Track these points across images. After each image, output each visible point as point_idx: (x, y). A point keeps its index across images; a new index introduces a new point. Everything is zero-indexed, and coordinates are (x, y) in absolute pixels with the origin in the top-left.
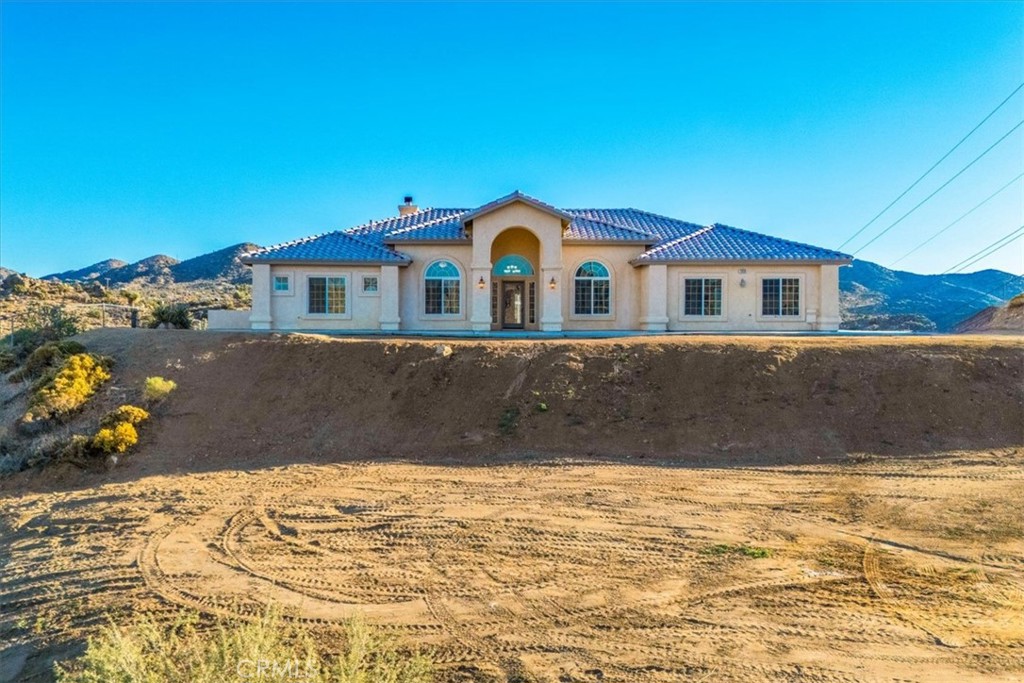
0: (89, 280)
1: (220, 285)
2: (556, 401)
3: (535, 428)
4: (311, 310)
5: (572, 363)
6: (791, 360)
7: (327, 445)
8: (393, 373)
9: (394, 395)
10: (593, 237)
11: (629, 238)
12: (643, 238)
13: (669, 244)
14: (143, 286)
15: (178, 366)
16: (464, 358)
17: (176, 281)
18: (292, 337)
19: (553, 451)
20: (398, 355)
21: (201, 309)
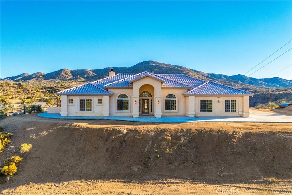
0: (18, 79)
1: (57, 81)
2: (162, 153)
3: (156, 165)
4: (81, 110)
5: (167, 137)
6: (240, 137)
7: (83, 172)
8: (107, 140)
9: (107, 150)
10: (171, 86)
11: (182, 86)
12: (187, 86)
13: (195, 89)
14: (34, 81)
15: (34, 137)
16: (131, 134)
17: (44, 80)
18: (73, 125)
19: (162, 175)
20: (109, 133)
21: (50, 90)
